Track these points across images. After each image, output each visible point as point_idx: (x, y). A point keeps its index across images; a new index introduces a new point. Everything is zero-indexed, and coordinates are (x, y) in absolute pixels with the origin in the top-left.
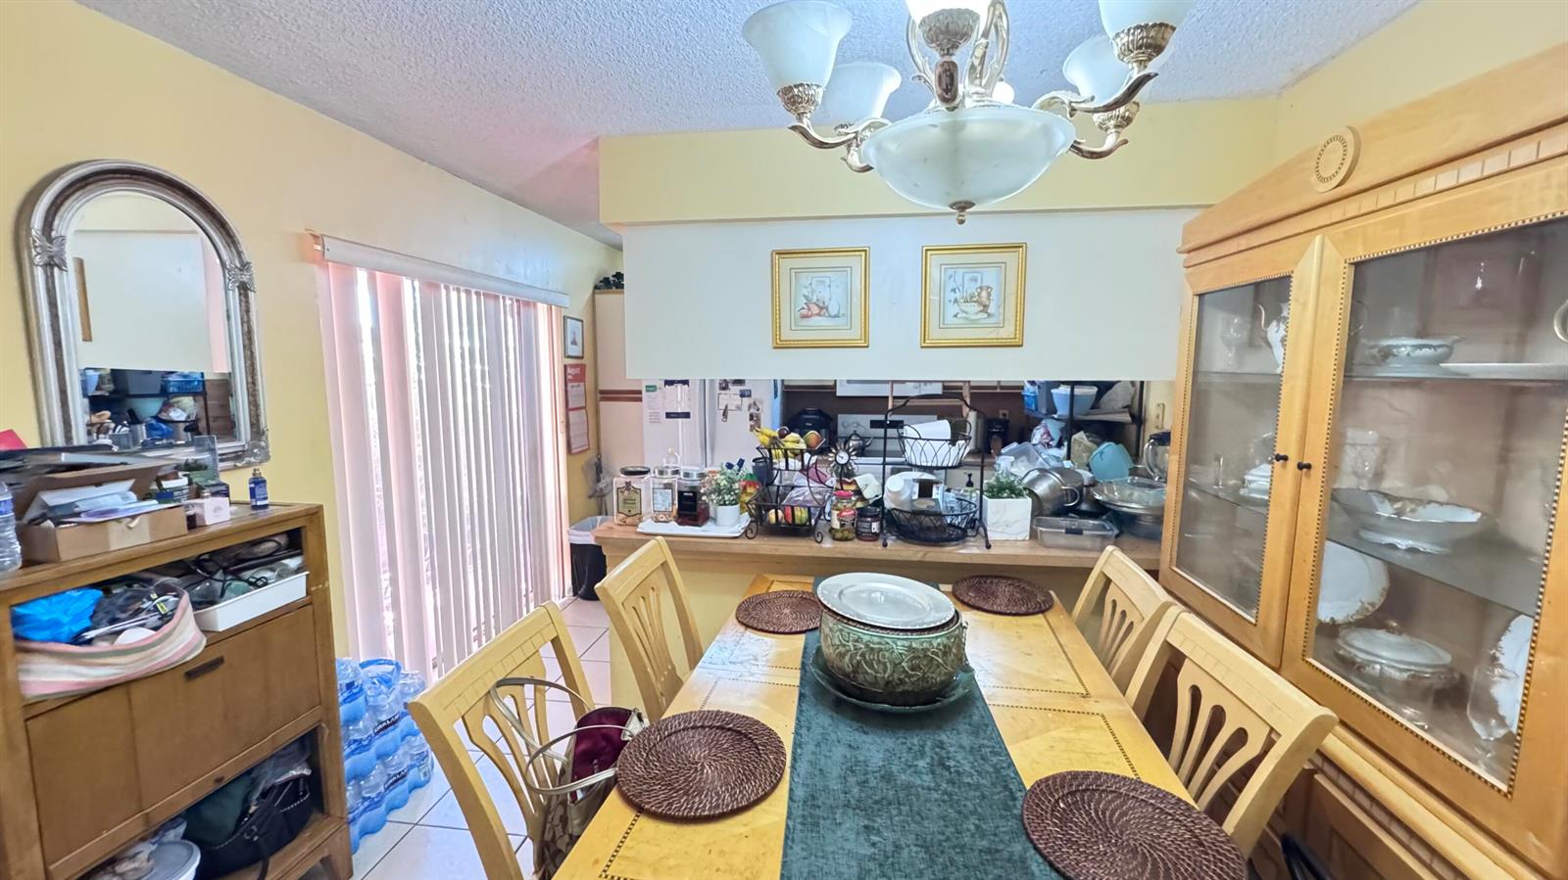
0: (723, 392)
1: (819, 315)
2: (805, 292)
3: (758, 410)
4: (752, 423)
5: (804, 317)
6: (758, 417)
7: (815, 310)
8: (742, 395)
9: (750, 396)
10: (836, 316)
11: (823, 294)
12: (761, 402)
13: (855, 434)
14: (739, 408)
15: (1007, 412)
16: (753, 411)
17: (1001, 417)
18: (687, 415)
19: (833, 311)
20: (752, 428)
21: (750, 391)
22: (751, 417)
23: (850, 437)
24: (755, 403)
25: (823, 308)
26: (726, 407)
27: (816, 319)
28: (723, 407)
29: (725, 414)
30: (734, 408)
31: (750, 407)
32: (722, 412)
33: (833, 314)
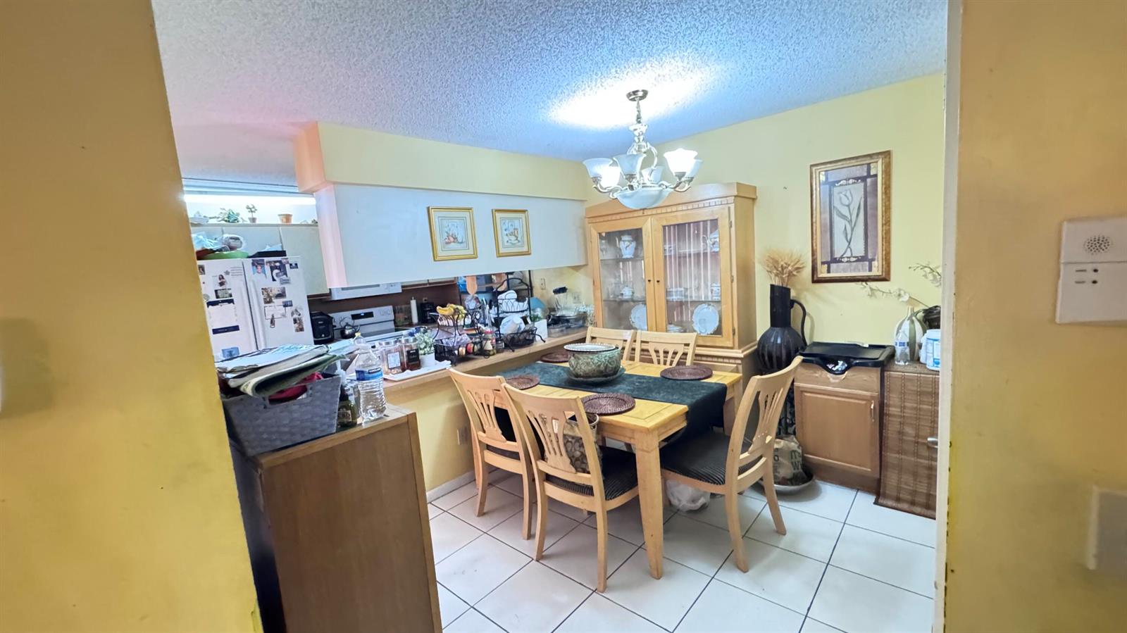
0: (267, 305)
1: (454, 242)
2: (446, 229)
3: (300, 315)
4: (296, 325)
5: (447, 243)
6: (300, 319)
7: (452, 239)
8: (285, 305)
9: (291, 305)
10: (462, 243)
11: (454, 231)
12: (302, 309)
13: (347, 324)
14: (284, 316)
15: (426, 298)
16: (296, 316)
17: (424, 302)
18: (236, 328)
19: (460, 240)
20: (297, 331)
21: (291, 301)
22: (295, 321)
23: (344, 328)
24: (296, 311)
25: (455, 238)
26: (273, 316)
27: (453, 244)
28: (270, 317)
29: (272, 322)
30: (279, 316)
31: (292, 314)
32: (269, 321)
33: (460, 241)
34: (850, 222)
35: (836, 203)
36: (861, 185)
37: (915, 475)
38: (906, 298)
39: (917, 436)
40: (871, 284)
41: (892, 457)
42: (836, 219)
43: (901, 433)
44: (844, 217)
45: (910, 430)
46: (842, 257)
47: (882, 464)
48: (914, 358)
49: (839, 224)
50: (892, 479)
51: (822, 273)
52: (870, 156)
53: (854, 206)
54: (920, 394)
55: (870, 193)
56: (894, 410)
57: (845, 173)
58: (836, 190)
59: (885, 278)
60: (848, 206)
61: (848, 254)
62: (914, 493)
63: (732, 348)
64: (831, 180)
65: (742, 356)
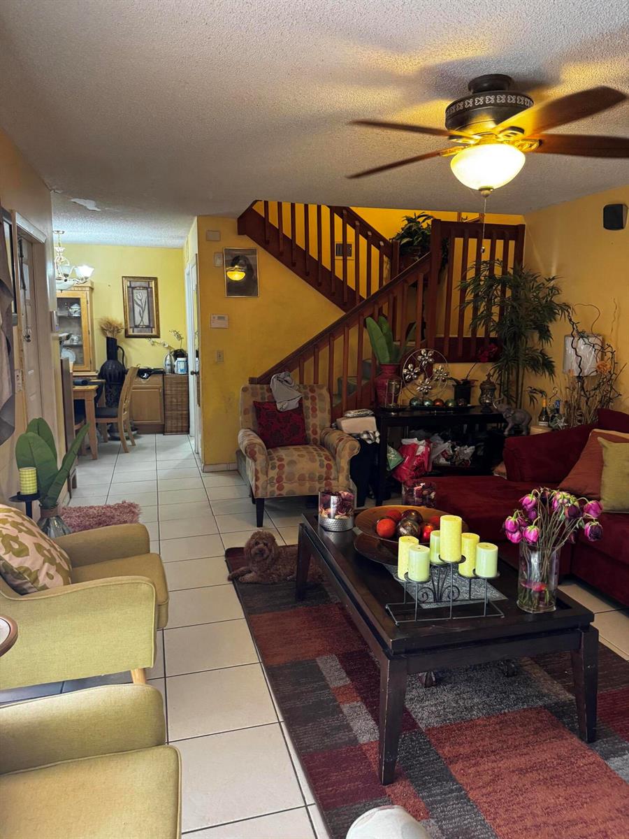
34: (142, 308)
35: (135, 298)
36: (146, 291)
37: (177, 419)
38: (167, 346)
39: (177, 402)
40: (153, 339)
41: (168, 413)
42: (136, 306)
43: (171, 402)
44: (139, 305)
45: (174, 400)
46: (139, 325)
47: (165, 418)
48: (172, 371)
49: (137, 309)
50: (169, 423)
51: (130, 332)
52: (149, 278)
53: (143, 300)
54: (178, 383)
55: (149, 296)
56: (168, 392)
57: (138, 284)
58: (135, 291)
59: (158, 336)
60: (141, 300)
61: (142, 324)
62: (177, 427)
63: (90, 371)
64: (132, 286)
65: (97, 374)
